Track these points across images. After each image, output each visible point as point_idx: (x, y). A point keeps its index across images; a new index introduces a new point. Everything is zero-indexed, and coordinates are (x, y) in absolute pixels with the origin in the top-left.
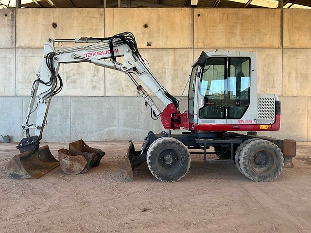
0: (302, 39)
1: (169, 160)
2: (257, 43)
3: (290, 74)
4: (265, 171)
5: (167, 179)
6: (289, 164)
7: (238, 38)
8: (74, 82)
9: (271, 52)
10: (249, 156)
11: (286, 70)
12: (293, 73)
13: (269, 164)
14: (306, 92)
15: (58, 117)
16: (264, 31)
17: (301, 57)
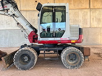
0: (98, 5)
1: (26, 59)
2: (80, 7)
3: (93, 19)
4: (75, 63)
5: (24, 69)
6: (87, 59)
7: (72, 5)
8: (9, 24)
9: (85, 10)
10: (66, 56)
11: (92, 17)
12: (95, 18)
13: (77, 60)
14: (100, 26)
15: (4, 38)
16: (82, 2)
17: (97, 12)
